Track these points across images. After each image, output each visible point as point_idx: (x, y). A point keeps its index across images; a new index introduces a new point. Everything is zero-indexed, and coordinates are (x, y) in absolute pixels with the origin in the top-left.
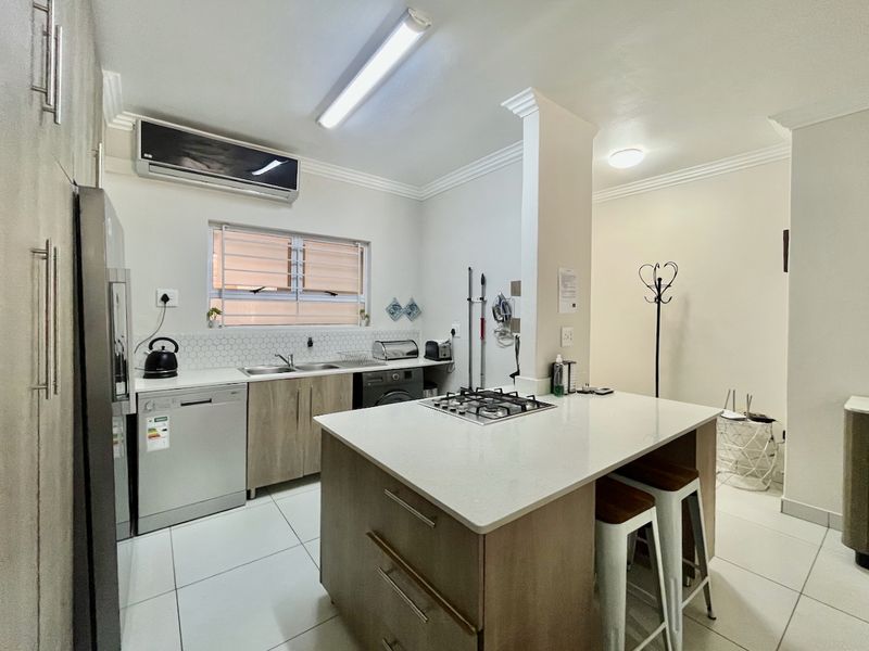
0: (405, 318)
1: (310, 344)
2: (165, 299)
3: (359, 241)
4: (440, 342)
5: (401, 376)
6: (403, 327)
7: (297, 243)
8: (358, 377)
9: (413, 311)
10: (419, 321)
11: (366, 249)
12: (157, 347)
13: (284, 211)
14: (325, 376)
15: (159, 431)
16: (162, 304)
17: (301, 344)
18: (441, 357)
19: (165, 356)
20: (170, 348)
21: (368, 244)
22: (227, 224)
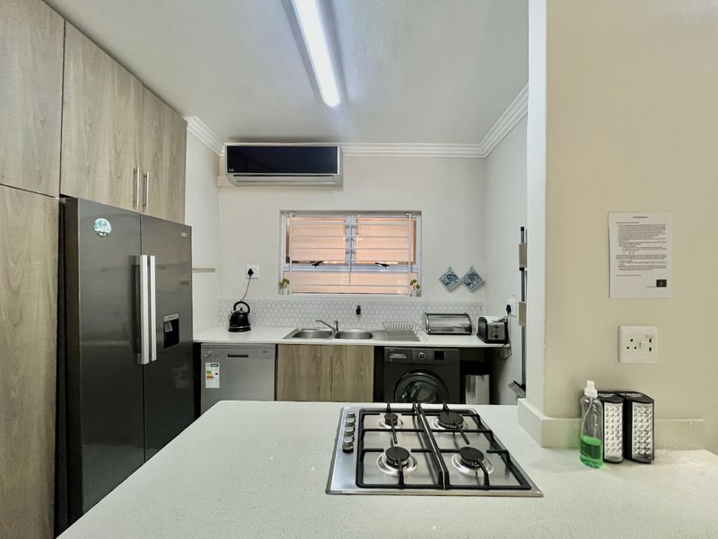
0: (463, 289)
1: (358, 311)
2: (251, 272)
3: (409, 212)
4: (491, 320)
5: (431, 355)
6: (460, 298)
7: (351, 220)
8: (379, 350)
9: (473, 280)
10: (481, 292)
11: (418, 219)
12: (238, 309)
13: (337, 194)
14: (346, 346)
15: (213, 374)
16: (248, 276)
17: (351, 311)
18: (490, 338)
19: (241, 316)
20: (245, 309)
21: (419, 213)
22: (294, 212)
